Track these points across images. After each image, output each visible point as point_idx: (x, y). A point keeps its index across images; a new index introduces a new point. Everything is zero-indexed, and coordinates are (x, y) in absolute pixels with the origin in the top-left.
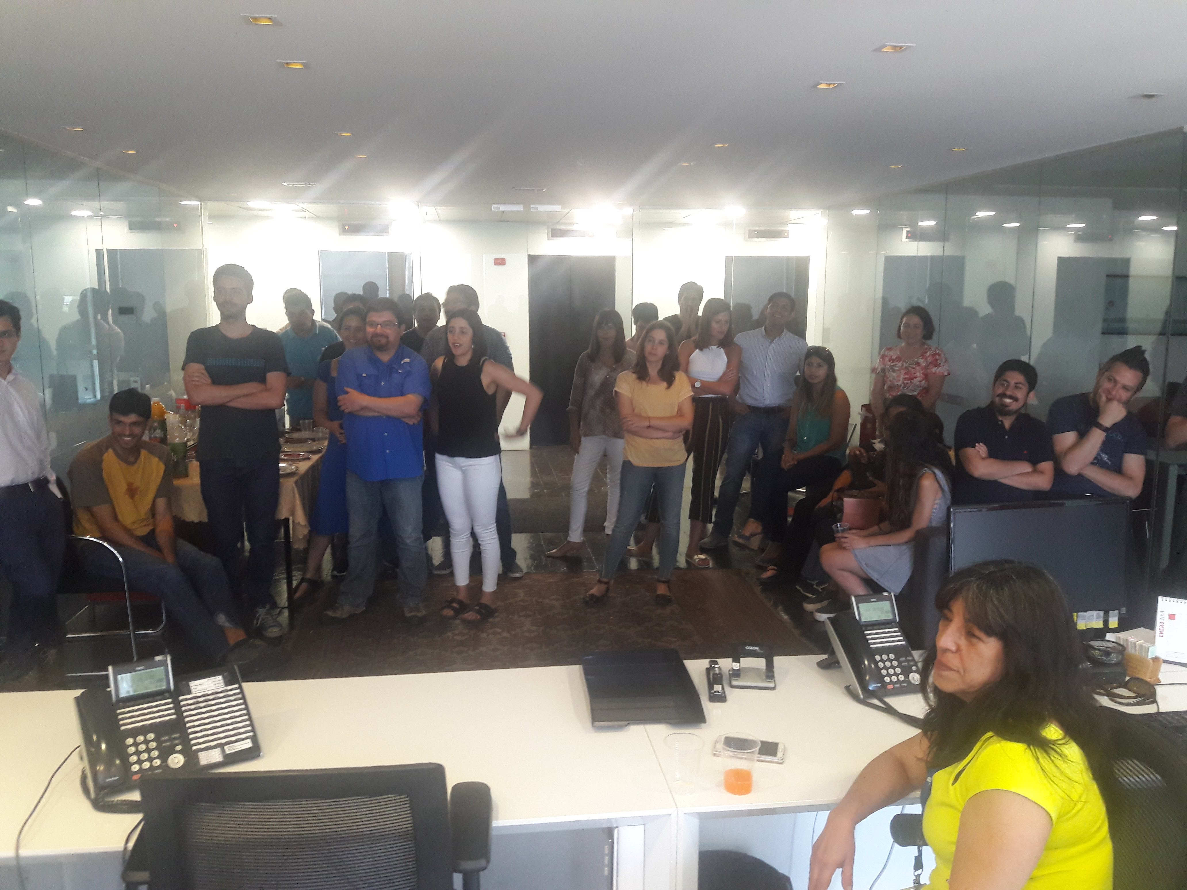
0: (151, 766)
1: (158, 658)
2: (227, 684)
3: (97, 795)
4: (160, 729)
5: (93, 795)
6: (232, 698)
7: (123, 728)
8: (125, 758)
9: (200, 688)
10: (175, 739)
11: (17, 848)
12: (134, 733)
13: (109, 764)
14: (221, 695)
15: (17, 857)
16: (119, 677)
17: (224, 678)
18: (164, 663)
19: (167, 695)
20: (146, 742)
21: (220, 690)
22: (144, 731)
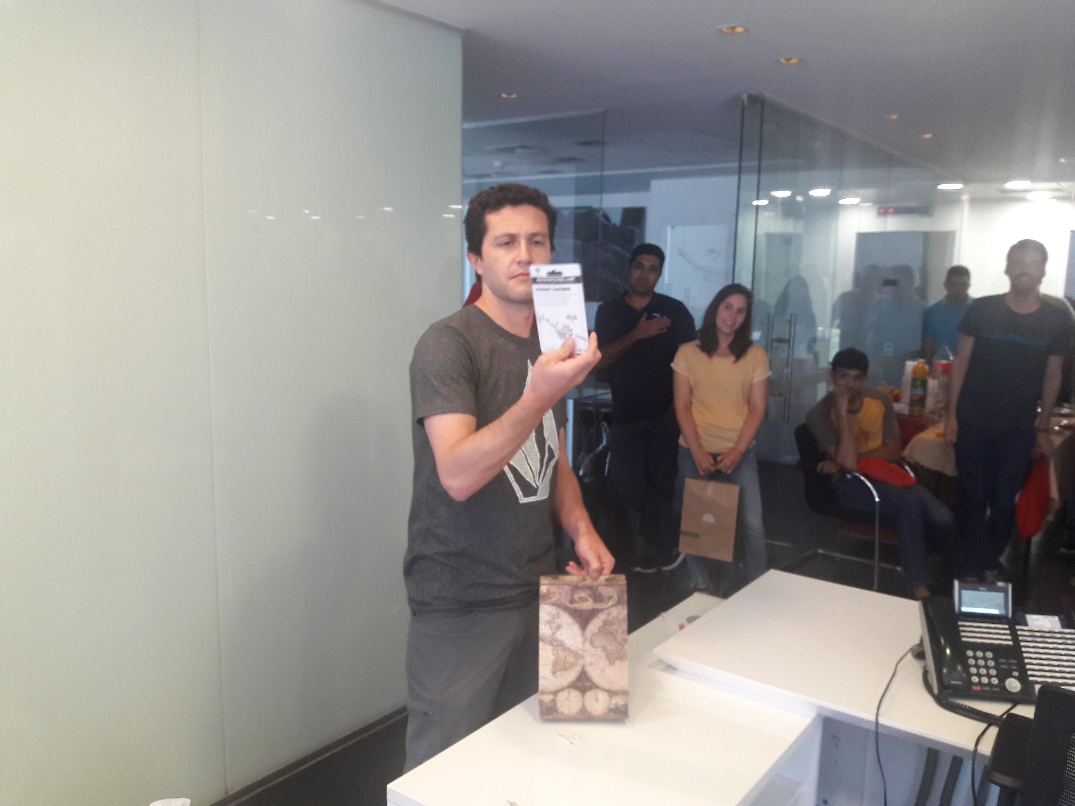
0: (990, 682)
1: (1001, 584)
2: (1063, 627)
3: (940, 692)
4: (997, 650)
5: (936, 691)
6: (1069, 642)
7: (964, 639)
8: (966, 667)
9: (1036, 623)
10: (1012, 664)
11: (877, 716)
12: (975, 647)
13: (952, 668)
14: (1058, 636)
15: (877, 723)
16: (964, 592)
17: (1061, 620)
18: (1005, 591)
19: (1004, 621)
20: (985, 658)
21: (1057, 631)
22: (985, 647)
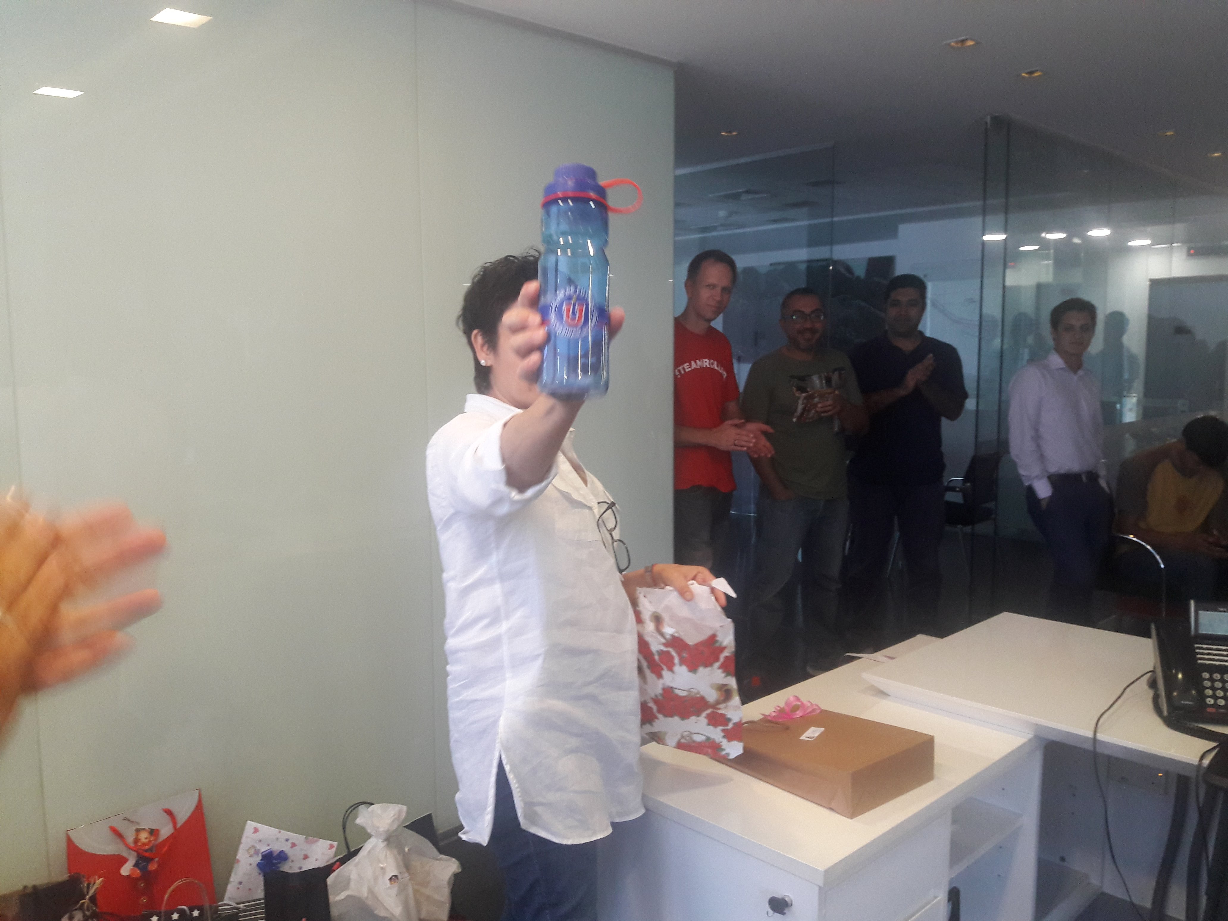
0: (1225, 704)
3: (1169, 713)
5: (1165, 713)
7: (1199, 661)
8: (1201, 690)
11: (1095, 732)
12: (1212, 669)
13: (1184, 691)
16: (1201, 612)
20: (1223, 681)
22: (1221, 670)
